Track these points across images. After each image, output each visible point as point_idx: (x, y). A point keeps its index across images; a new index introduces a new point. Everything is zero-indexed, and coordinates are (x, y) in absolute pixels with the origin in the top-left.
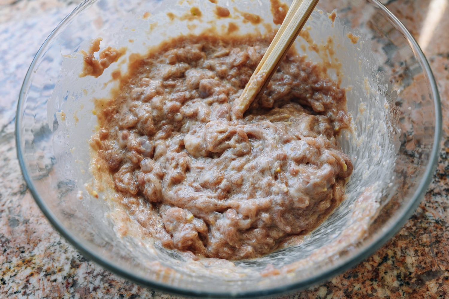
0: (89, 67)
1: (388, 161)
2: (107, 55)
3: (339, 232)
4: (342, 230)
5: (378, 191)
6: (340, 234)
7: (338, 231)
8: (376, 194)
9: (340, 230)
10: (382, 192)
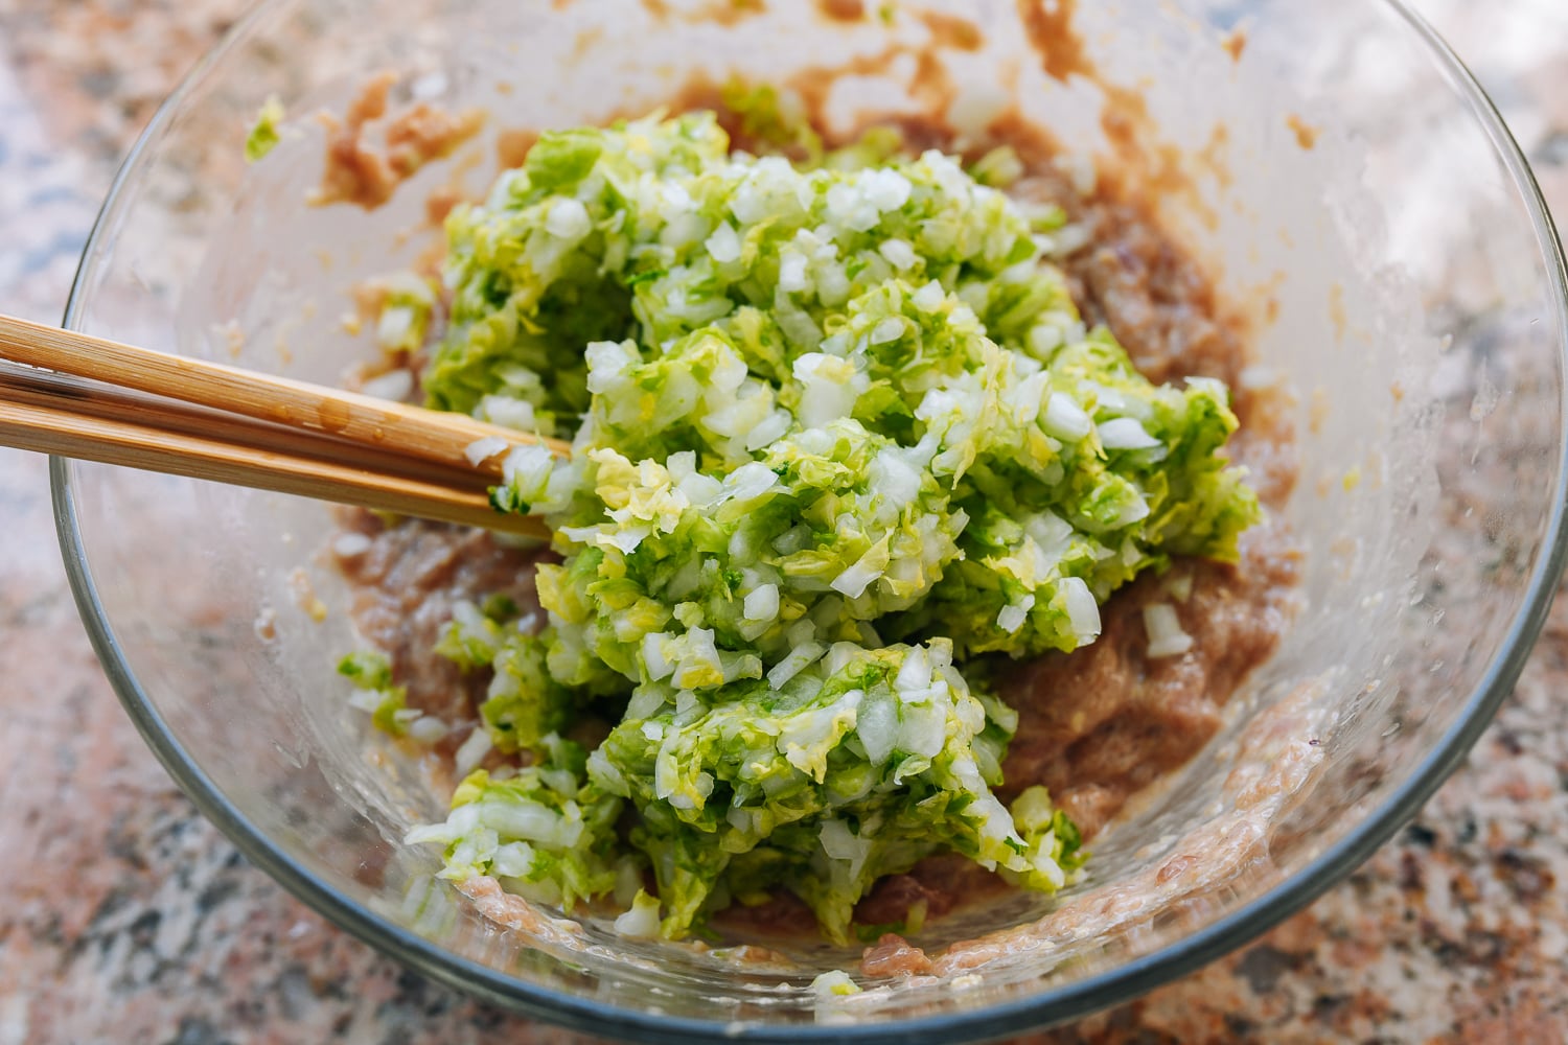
0: (345, 175)
1: (1379, 596)
2: (408, 135)
3: (1172, 838)
4: (1183, 834)
5: (1329, 704)
6: (1173, 846)
7: (1170, 833)
8: (1322, 712)
9: (1176, 833)
10: (1341, 707)
